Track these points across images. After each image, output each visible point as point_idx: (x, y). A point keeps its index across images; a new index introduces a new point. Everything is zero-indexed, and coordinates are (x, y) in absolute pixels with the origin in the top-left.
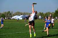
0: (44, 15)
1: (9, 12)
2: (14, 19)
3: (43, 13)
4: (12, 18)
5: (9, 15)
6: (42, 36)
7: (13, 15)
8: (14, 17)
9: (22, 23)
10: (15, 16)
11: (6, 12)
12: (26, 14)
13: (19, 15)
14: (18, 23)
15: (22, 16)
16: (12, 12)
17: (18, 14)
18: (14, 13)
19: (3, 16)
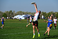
0: (47, 14)
1: (11, 11)
2: (16, 19)
3: (45, 13)
4: (13, 18)
5: (11, 14)
6: (44, 37)
7: (15, 14)
8: (16, 17)
9: (25, 23)
10: (17, 15)
11: (8, 12)
12: (28, 14)
13: (21, 15)
14: (20, 23)
15: (24, 15)
16: (14, 12)
17: (20, 13)
18: (16, 13)
19: (5, 15)
